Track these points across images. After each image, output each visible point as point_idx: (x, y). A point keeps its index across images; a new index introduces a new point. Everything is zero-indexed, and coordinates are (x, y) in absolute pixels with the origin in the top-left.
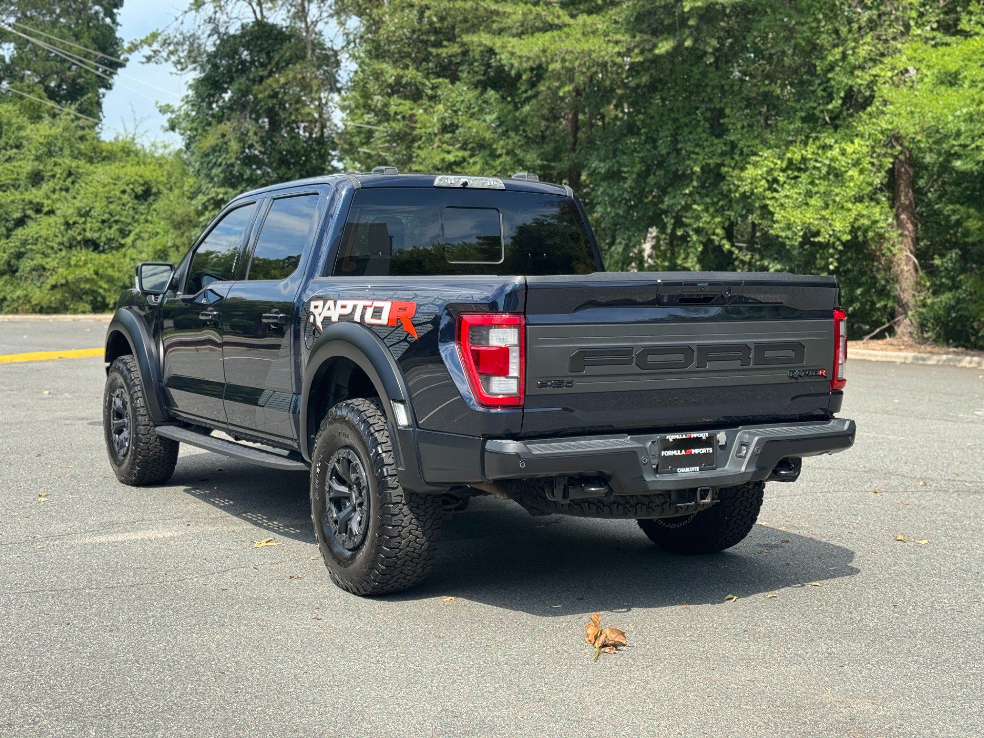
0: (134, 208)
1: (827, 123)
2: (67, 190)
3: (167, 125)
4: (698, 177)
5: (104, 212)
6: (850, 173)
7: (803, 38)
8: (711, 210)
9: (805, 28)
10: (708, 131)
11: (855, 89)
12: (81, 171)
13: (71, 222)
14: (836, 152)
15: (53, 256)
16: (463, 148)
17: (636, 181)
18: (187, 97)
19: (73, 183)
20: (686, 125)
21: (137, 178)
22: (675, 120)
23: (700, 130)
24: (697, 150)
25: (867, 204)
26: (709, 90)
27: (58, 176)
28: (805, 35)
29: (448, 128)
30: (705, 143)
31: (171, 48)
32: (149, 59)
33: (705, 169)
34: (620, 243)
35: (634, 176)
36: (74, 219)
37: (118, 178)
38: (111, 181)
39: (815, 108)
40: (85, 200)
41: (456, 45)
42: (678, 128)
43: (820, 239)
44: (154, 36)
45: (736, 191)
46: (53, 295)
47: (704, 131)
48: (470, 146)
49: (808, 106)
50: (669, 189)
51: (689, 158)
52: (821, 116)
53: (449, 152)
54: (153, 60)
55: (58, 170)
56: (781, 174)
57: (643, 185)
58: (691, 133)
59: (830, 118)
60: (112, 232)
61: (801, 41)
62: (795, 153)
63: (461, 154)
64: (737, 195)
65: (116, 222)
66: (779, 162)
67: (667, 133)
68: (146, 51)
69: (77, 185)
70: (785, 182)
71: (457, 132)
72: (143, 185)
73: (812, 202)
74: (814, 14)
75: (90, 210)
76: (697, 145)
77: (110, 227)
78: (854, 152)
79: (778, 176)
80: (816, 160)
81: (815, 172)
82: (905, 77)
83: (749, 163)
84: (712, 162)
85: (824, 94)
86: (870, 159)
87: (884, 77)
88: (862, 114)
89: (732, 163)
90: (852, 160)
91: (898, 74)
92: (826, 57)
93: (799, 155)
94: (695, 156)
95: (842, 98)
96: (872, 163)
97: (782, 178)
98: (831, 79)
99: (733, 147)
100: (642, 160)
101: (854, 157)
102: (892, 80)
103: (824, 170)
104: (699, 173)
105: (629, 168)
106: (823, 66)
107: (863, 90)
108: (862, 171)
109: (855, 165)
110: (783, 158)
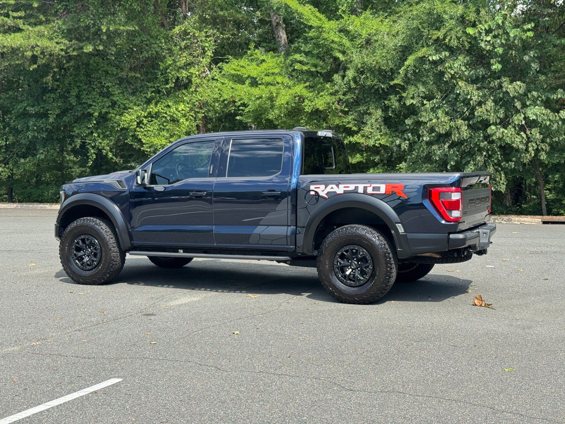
1: (165, 95)
6: (182, 120)
7: (155, 51)
8: (101, 136)
9: (156, 46)
11: (181, 78)
14: (173, 110)
17: (55, 119)
20: (84, 90)
22: (78, 87)
24: (94, 104)
28: (156, 49)
33: (100, 114)
34: (42, 153)
35: (55, 116)
39: (159, 87)
42: (80, 91)
45: (118, 127)
49: (156, 85)
50: (77, 124)
51: (90, 108)
52: (162, 90)
56: (144, 119)
57: (59, 122)
58: (87, 94)
59: (167, 92)
62: (153, 108)
64: (119, 129)
66: (143, 113)
67: (75, 94)
70: (147, 123)
74: (159, 39)
76: (94, 101)
78: (183, 110)
79: (143, 120)
80: (166, 113)
81: (164, 119)
82: (204, 75)
83: (126, 113)
84: (104, 111)
85: (164, 80)
86: (192, 114)
87: (195, 74)
88: (184, 91)
89: (115, 112)
90: (182, 114)
91: (202, 73)
92: (166, 62)
93: (156, 110)
94: (94, 107)
95: (173, 83)
96: (192, 116)
97: (145, 121)
98: (169, 72)
99: (114, 104)
100: (59, 107)
101: (183, 112)
102: (199, 75)
103: (169, 118)
104: (96, 117)
105: (52, 112)
106: (164, 66)
107: (185, 79)
108: (187, 120)
109: (183, 117)
110: (145, 111)
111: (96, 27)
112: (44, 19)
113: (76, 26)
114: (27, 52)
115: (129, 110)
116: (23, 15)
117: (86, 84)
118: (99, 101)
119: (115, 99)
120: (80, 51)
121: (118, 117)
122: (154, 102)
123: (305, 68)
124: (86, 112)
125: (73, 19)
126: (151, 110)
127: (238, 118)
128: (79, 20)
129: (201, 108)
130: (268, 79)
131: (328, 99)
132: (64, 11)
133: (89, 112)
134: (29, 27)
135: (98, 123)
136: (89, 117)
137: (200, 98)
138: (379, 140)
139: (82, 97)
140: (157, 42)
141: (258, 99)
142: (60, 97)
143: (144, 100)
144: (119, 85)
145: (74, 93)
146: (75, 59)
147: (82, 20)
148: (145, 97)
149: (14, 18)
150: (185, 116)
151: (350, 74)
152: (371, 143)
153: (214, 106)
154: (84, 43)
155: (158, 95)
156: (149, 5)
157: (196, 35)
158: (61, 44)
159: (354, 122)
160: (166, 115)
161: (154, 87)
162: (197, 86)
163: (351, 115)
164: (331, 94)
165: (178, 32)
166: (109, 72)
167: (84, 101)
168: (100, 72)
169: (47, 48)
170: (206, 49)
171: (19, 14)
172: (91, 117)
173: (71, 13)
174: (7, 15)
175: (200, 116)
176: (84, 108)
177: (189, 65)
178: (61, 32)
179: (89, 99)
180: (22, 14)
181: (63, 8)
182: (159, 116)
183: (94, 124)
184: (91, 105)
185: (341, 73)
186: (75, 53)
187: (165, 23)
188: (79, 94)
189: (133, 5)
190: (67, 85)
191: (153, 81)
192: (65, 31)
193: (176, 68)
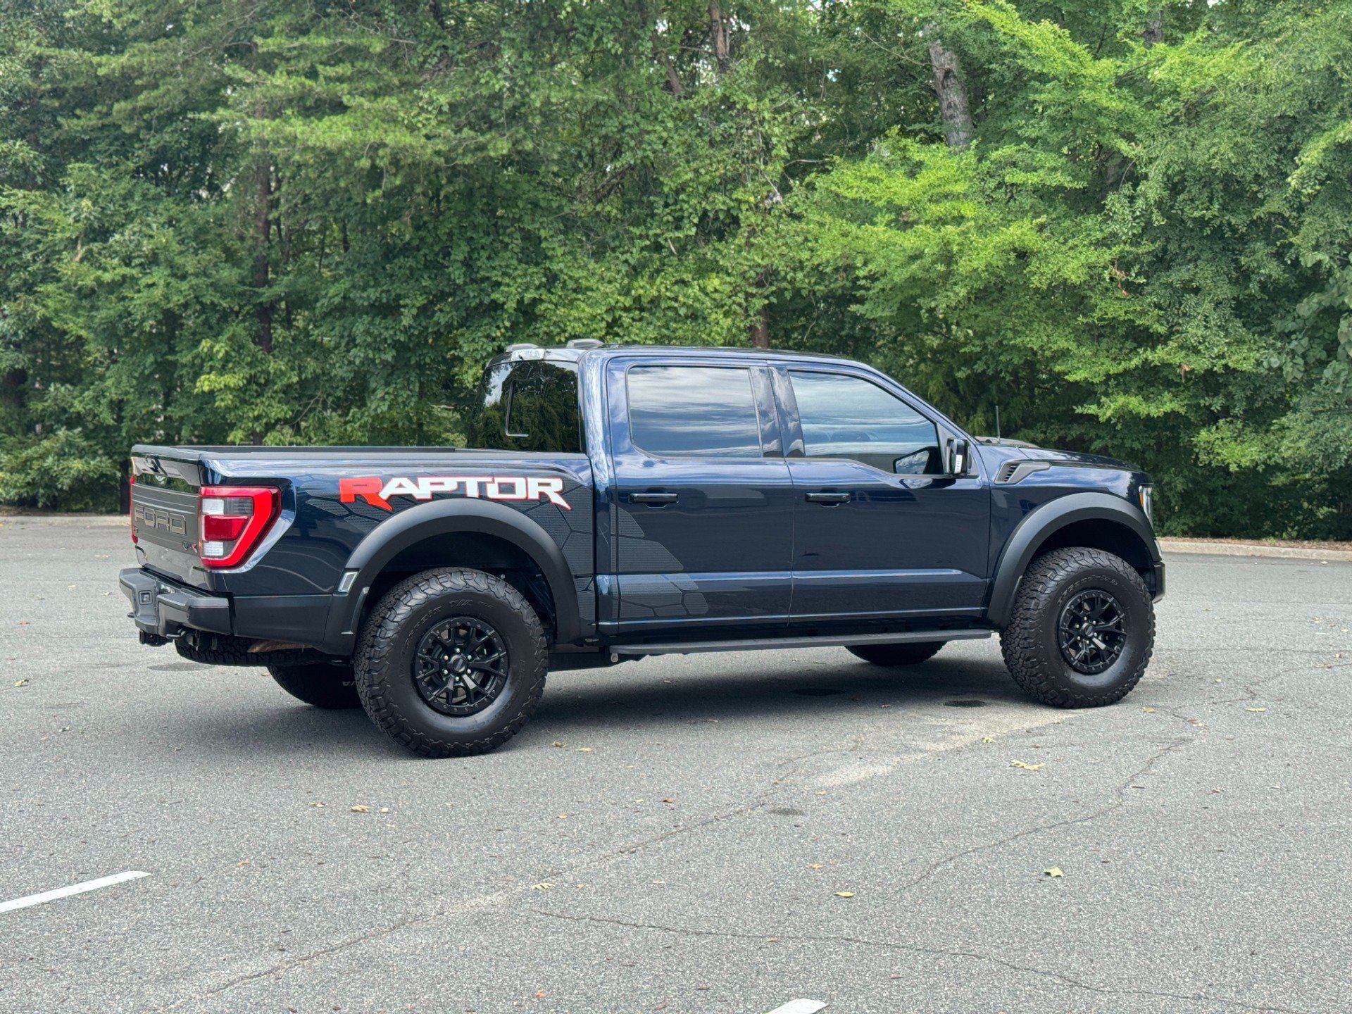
1: (673, 254)
4: (510, 315)
6: (714, 316)
7: (652, 150)
9: (653, 137)
10: (519, 257)
11: (711, 215)
14: (694, 290)
16: (127, 262)
17: (415, 317)
20: (483, 248)
22: (469, 241)
23: (508, 255)
24: (506, 280)
28: (655, 147)
29: (98, 233)
33: (520, 304)
34: (383, 399)
35: (414, 311)
39: (660, 235)
41: (92, 116)
42: (473, 250)
47: (513, 257)
48: (137, 261)
49: (651, 233)
52: (666, 245)
56: (624, 315)
57: (424, 324)
58: (489, 258)
59: (677, 248)
62: (644, 288)
66: (621, 299)
67: (461, 257)
71: (111, 240)
74: (663, 122)
76: (505, 274)
78: (716, 291)
79: (620, 317)
80: (676, 299)
81: (670, 314)
82: (768, 203)
83: (580, 300)
84: (529, 296)
85: (670, 218)
86: (738, 300)
87: (747, 202)
88: (720, 246)
89: (554, 299)
90: (715, 300)
91: (762, 200)
92: (678, 175)
93: (654, 293)
94: (506, 289)
95: (695, 225)
96: (740, 305)
97: (626, 320)
98: (683, 201)
99: (552, 278)
100: (424, 291)
102: (757, 206)
103: (682, 311)
104: (511, 311)
105: (408, 301)
106: (673, 185)
107: (721, 216)
108: (726, 314)
109: (717, 307)
110: (627, 293)
111: (517, 96)
112: (396, 81)
113: (472, 95)
114: (359, 159)
115: (589, 293)
116: (349, 73)
117: (487, 234)
118: (516, 273)
119: (555, 267)
120: (479, 154)
121: (561, 311)
122: (647, 272)
123: (1033, 178)
124: (487, 301)
125: (462, 78)
126: (641, 292)
127: (853, 308)
128: (476, 82)
129: (760, 284)
130: (938, 210)
131: (1092, 256)
132: (440, 61)
133: (493, 301)
134: (362, 100)
135: (515, 325)
136: (492, 313)
137: (760, 261)
138: (1222, 356)
139: (479, 264)
140: (658, 128)
141: (914, 258)
142: (426, 267)
143: (624, 269)
144: (565, 233)
145: (459, 254)
146: (466, 175)
147: (483, 81)
148: (626, 261)
149: (328, 79)
150: (722, 306)
151: (1152, 189)
152: (1200, 364)
153: (794, 280)
154: (488, 136)
155: (656, 256)
156: (643, 39)
157: (751, 107)
158: (437, 141)
159: (1156, 311)
160: (676, 305)
161: (647, 237)
162: (753, 233)
163: (1150, 294)
164: (1100, 244)
165: (706, 102)
166: (543, 203)
167: (482, 273)
168: (521, 204)
169: (404, 149)
170: (774, 140)
171: (340, 70)
172: (499, 312)
173: (457, 64)
174: (312, 74)
175: (759, 303)
176: (482, 290)
177: (730, 182)
178: (435, 112)
179: (494, 268)
180: (344, 69)
181: (438, 53)
182: (658, 306)
183: (506, 328)
184: (498, 284)
185: (1126, 189)
186: (468, 160)
187: (675, 81)
188: (471, 258)
189: (605, 40)
190: (444, 238)
191: (645, 221)
192: (446, 108)
193: (701, 189)
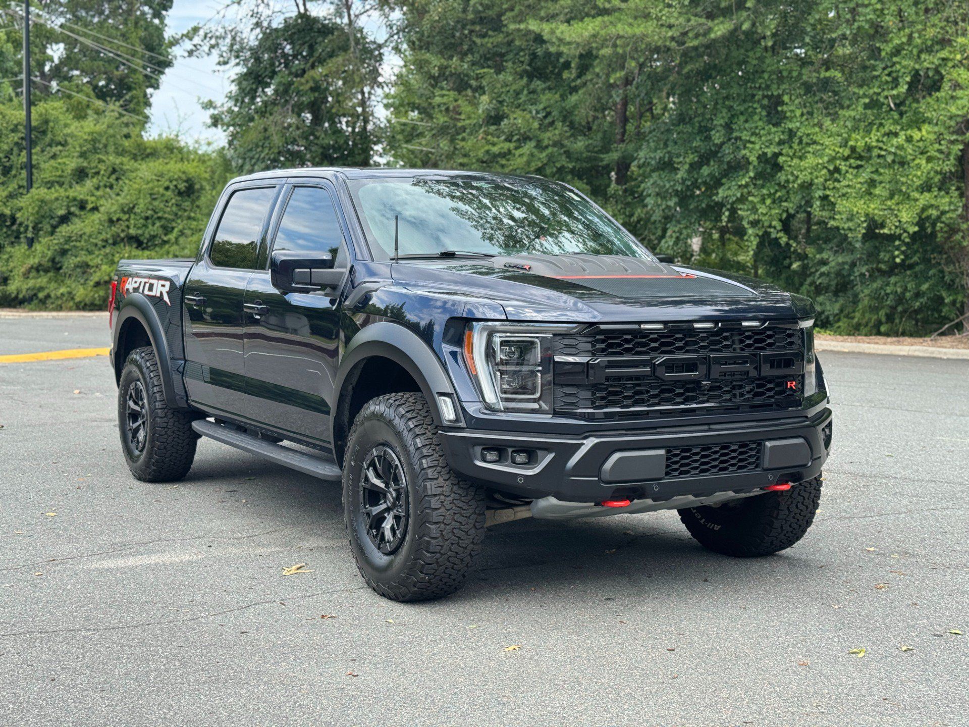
0: (177, 205)
1: (891, 109)
2: (111, 187)
3: (209, 121)
4: (754, 167)
5: (148, 209)
6: (917, 161)
7: (867, 21)
8: (768, 202)
9: (868, 10)
10: (765, 119)
11: (922, 73)
12: (125, 168)
13: (115, 219)
14: (901, 139)
15: (97, 253)
16: (509, 140)
17: (689, 172)
18: (231, 92)
19: (117, 179)
20: (742, 113)
21: (180, 175)
22: (730, 108)
23: (756, 118)
24: (753, 139)
25: (936, 193)
26: (766, 76)
27: (102, 172)
28: (868, 17)
29: (495, 119)
30: (762, 132)
31: (213, 42)
32: (191, 53)
33: (762, 158)
35: (687, 167)
36: (118, 216)
37: (161, 175)
38: (154, 177)
39: (879, 94)
40: (128, 197)
41: (501, 35)
42: (733, 116)
43: (886, 231)
44: (196, 30)
45: (794, 182)
46: (97, 292)
47: (760, 119)
48: (515, 138)
49: (871, 91)
50: (724, 181)
51: (745, 147)
52: (886, 102)
53: (494, 144)
54: (195, 53)
55: (102, 167)
56: (843, 163)
57: (696, 176)
58: (746, 121)
59: (895, 104)
60: (155, 229)
61: (863, 24)
63: (507, 146)
64: (796, 186)
65: (159, 218)
66: (841, 150)
67: (722, 122)
68: (188, 45)
69: (121, 182)
70: (847, 172)
71: (502, 123)
72: (187, 181)
73: (877, 191)
75: (134, 207)
76: (753, 134)
77: (154, 224)
78: (921, 140)
79: (840, 165)
80: (884, 149)
81: (880, 161)
83: (809, 152)
84: (770, 151)
85: (889, 79)
86: (939, 147)
87: (952, 60)
88: (928, 99)
89: (791, 152)
90: (919, 147)
92: (891, 40)
94: (752, 146)
95: (907, 83)
97: (844, 168)
98: (897, 62)
99: (790, 137)
100: (695, 150)
101: (921, 144)
102: (962, 63)
103: (890, 159)
104: (756, 163)
105: (681, 159)
106: (888, 50)
107: (931, 74)
108: (929, 159)
109: (922, 153)
110: (846, 146)
115: (817, 147)
119: (791, 125)
121: (793, 162)
124: (739, 156)
126: (855, 143)
129: (961, 132)
133: (743, 156)
135: (758, 175)
137: (957, 112)
139: (736, 126)
142: (700, 131)
143: (851, 124)
144: (804, 97)
145: (719, 121)
150: (925, 153)
160: (884, 153)
161: (869, 96)
162: (957, 86)
166: (787, 74)
167: (737, 134)
172: (747, 165)
175: (957, 149)
177: (940, 43)
178: (678, 6)
179: (746, 129)
183: (751, 177)
184: (747, 142)
188: (730, 122)
191: (868, 82)
193: (915, 51)
